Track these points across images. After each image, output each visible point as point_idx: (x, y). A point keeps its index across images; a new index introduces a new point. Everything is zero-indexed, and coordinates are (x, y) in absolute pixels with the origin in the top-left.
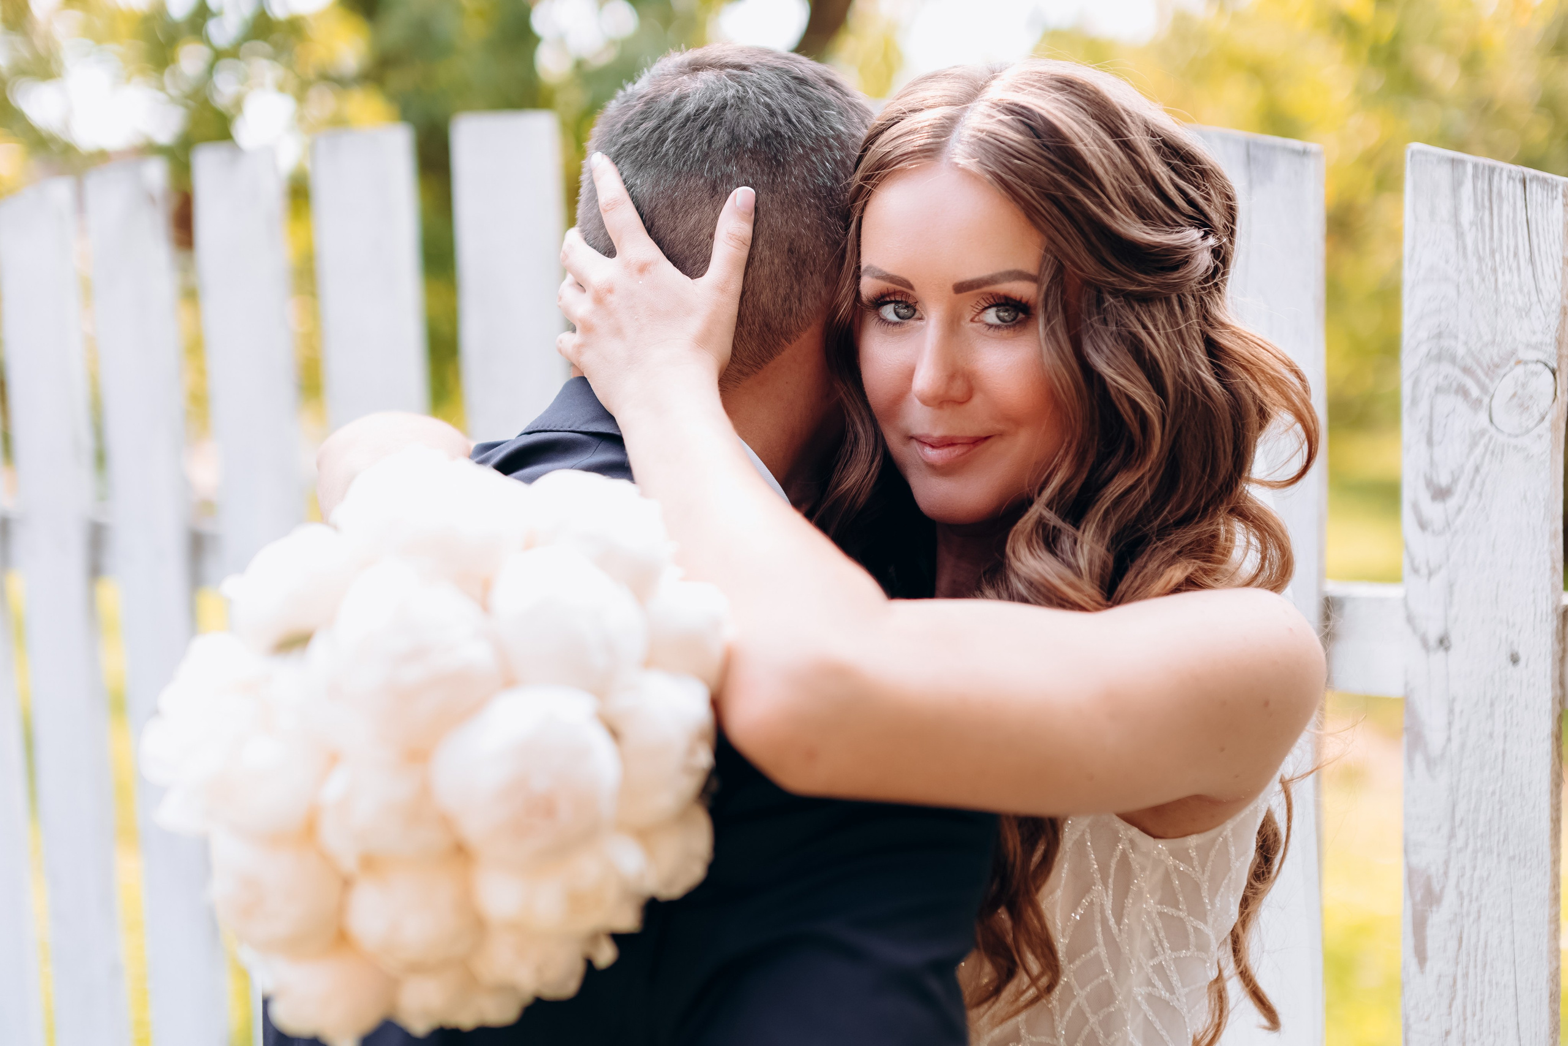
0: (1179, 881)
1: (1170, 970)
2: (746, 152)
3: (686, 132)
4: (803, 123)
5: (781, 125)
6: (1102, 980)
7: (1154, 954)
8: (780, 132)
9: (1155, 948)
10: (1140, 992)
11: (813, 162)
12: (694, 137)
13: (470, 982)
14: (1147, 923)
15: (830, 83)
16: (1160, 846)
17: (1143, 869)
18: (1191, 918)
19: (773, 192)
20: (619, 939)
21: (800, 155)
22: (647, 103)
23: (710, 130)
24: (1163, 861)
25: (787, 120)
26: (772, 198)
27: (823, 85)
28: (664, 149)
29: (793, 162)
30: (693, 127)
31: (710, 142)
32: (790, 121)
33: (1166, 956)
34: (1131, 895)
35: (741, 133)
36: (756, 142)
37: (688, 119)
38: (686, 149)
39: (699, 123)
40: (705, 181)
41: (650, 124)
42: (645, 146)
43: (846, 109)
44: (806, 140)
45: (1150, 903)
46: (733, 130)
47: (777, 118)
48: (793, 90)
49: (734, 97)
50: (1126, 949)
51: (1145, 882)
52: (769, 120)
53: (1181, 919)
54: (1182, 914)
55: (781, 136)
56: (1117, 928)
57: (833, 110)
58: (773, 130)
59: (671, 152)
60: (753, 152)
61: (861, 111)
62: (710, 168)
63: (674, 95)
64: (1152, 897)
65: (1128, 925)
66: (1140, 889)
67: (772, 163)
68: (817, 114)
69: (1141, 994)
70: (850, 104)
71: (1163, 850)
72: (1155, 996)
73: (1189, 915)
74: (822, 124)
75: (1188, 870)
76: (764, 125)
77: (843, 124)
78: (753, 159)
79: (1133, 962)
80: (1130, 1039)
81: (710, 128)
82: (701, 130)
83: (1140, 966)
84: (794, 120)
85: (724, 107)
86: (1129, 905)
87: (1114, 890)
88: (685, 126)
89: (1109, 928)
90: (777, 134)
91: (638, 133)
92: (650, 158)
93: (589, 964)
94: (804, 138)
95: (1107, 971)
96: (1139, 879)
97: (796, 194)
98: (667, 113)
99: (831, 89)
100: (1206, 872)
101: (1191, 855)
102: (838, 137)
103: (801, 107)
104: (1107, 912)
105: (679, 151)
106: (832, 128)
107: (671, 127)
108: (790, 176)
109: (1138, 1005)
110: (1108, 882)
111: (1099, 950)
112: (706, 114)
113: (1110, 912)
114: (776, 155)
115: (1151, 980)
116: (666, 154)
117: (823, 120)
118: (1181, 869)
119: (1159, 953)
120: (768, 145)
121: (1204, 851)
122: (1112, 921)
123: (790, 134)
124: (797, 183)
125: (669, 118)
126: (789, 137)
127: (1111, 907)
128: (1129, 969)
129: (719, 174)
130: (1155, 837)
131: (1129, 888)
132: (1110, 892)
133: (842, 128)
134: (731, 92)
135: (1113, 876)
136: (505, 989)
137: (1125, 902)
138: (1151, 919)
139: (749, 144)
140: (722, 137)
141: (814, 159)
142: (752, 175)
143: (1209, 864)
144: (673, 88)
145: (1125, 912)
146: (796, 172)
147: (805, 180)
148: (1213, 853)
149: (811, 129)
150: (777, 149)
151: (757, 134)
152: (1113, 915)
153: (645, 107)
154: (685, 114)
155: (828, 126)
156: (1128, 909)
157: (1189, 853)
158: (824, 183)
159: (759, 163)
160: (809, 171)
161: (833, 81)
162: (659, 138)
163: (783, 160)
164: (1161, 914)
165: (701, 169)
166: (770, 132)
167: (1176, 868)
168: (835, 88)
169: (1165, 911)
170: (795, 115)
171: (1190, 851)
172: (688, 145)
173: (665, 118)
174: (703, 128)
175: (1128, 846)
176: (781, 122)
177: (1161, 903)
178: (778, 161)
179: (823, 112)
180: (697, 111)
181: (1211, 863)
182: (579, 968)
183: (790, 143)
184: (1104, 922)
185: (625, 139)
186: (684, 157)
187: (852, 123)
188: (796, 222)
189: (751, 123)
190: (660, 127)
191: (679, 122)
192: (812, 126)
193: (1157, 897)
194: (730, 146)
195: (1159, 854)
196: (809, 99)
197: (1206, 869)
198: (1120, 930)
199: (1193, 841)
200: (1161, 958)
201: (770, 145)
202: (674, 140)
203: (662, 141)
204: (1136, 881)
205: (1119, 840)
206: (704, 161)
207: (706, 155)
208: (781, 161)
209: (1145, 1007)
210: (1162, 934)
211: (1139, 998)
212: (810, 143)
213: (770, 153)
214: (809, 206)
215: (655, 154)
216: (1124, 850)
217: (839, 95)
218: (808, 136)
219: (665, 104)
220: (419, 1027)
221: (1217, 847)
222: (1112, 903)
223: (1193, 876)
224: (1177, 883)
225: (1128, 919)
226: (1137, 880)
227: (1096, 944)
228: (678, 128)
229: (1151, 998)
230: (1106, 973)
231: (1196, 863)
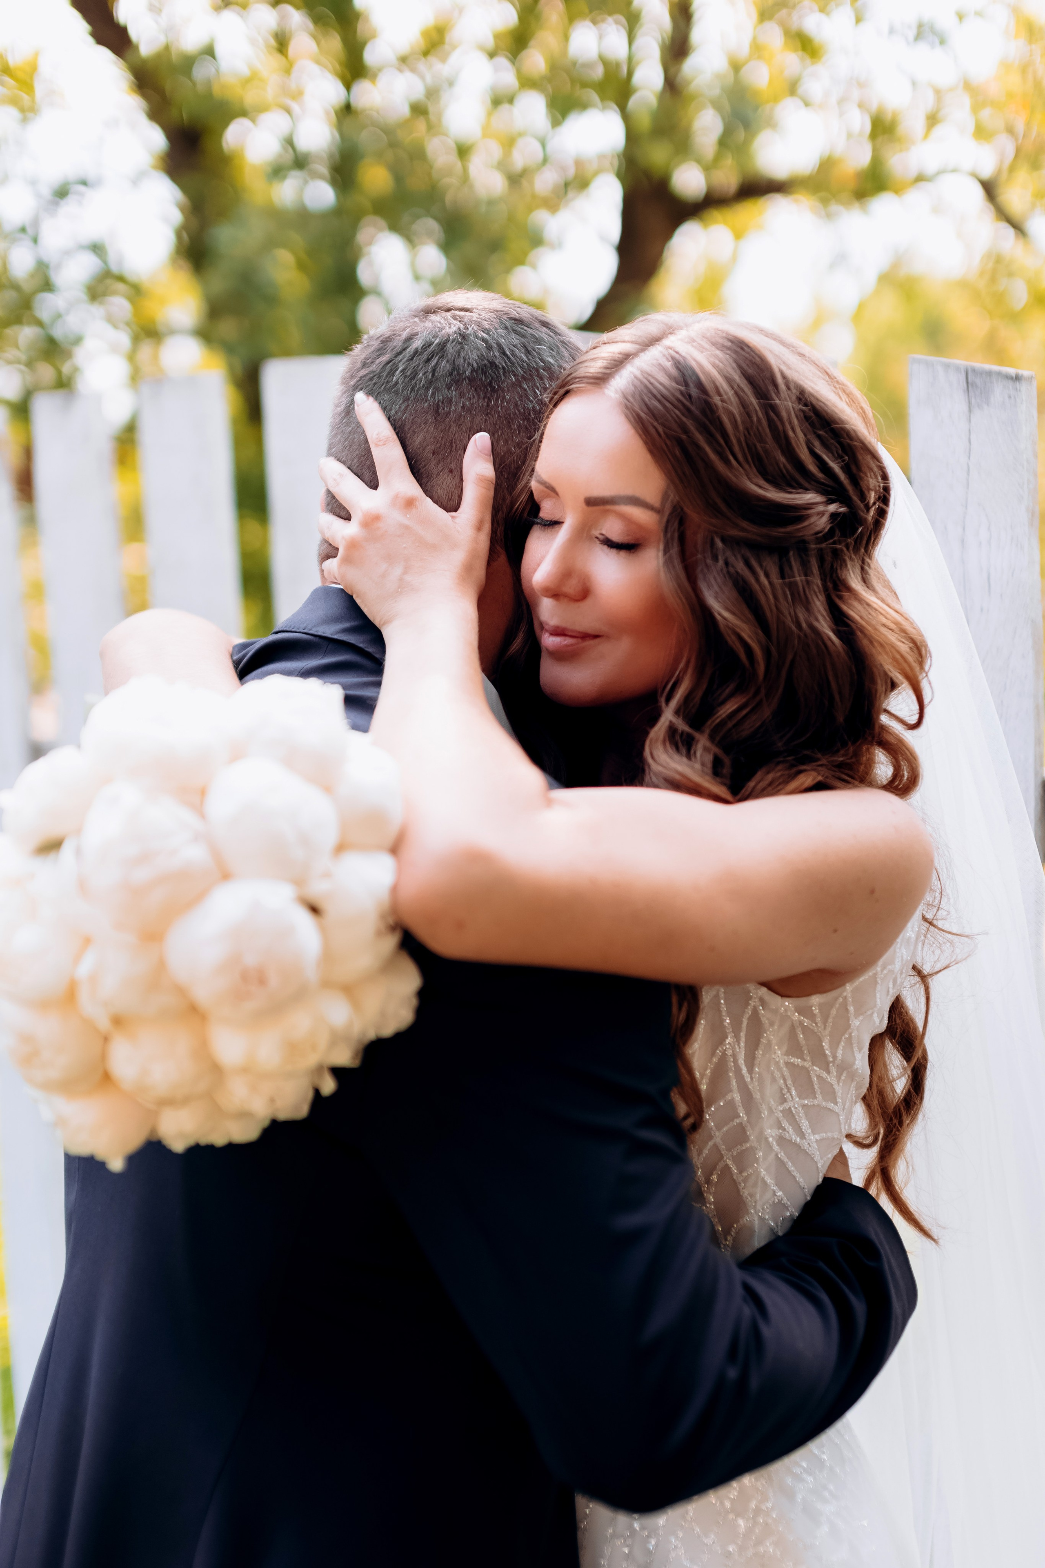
0: (803, 1034)
1: (799, 1116)
2: (465, 379)
3: (414, 364)
4: (516, 355)
5: (496, 357)
6: (737, 1123)
7: (783, 1100)
8: (495, 363)
9: (784, 1095)
10: (771, 1133)
11: (525, 390)
12: (420, 367)
13: (217, 1111)
14: (776, 1071)
15: (545, 324)
16: (787, 1004)
17: (772, 1024)
18: (815, 1068)
19: (487, 414)
20: (337, 1072)
21: (513, 383)
22: (383, 342)
23: (434, 361)
24: (789, 1017)
25: (502, 353)
26: (486, 420)
27: (537, 325)
28: (395, 379)
29: (506, 389)
30: (420, 359)
31: (434, 371)
32: (504, 353)
33: (795, 1102)
34: (761, 1047)
35: (461, 363)
36: (473, 370)
37: (416, 352)
38: (413, 378)
39: (425, 356)
40: (429, 405)
41: (385, 358)
42: (380, 377)
43: (557, 346)
44: (518, 370)
45: (779, 1054)
46: (454, 361)
47: (493, 351)
48: (509, 328)
49: (455, 333)
50: (757, 1096)
51: (773, 1035)
52: (485, 353)
53: (806, 1069)
54: (807, 1064)
55: (496, 366)
56: (750, 1076)
57: (544, 345)
58: (489, 361)
59: (400, 381)
60: (471, 380)
61: (572, 349)
62: (433, 394)
63: (404, 335)
64: (779, 1048)
65: (759, 1073)
66: (769, 1042)
67: (487, 390)
68: (530, 349)
69: (772, 1136)
70: (563, 342)
71: (789, 1007)
72: (785, 1138)
73: (813, 1065)
74: (533, 357)
75: (812, 1025)
76: (481, 357)
77: (552, 357)
78: (470, 385)
79: (764, 1106)
80: (762, 1175)
81: (434, 359)
82: (426, 362)
83: (771, 1111)
84: (508, 353)
85: (448, 340)
86: (760, 1056)
87: (746, 1043)
88: (412, 359)
89: (742, 1076)
90: (492, 364)
91: (373, 367)
92: (383, 387)
93: (317, 1092)
94: (516, 368)
95: (741, 1115)
96: (768, 1033)
97: (507, 416)
98: (398, 349)
99: (544, 329)
100: (827, 1027)
101: (815, 1012)
102: (548, 368)
103: (516, 342)
104: (739, 1062)
105: (407, 380)
106: (543, 361)
107: (401, 360)
108: (502, 402)
109: (770, 1147)
110: (740, 1036)
111: (734, 1096)
112: (431, 348)
113: (743, 1062)
114: (491, 382)
115: (781, 1124)
116: (397, 383)
117: (535, 354)
118: (806, 1024)
119: (788, 1100)
120: (484, 373)
121: (825, 1010)
122: (744, 1071)
123: (504, 365)
124: (509, 407)
125: (400, 353)
126: (503, 368)
127: (743, 1058)
128: (760, 1113)
129: (441, 398)
130: (782, 996)
131: (760, 1041)
132: (742, 1044)
133: (551, 360)
134: (454, 329)
135: (745, 1030)
136: (244, 1115)
137: (755, 1054)
138: (780, 1069)
139: (467, 373)
140: (444, 366)
141: (525, 386)
142: (469, 399)
143: (830, 1020)
144: (404, 330)
145: (755, 1062)
146: (508, 397)
147: (516, 405)
148: (834, 1012)
149: (523, 361)
150: (493, 379)
151: (475, 364)
152: (746, 1065)
153: (381, 345)
154: (413, 350)
155: (539, 358)
156: (758, 1059)
157: (812, 1010)
158: (534, 407)
159: (476, 390)
160: (520, 396)
161: (547, 323)
162: (391, 370)
163: (498, 386)
164: (787, 1064)
165: (426, 396)
166: (486, 362)
167: (801, 1023)
168: (549, 328)
169: (792, 1061)
170: (510, 349)
171: (814, 1008)
172: (415, 374)
173: (397, 353)
174: (428, 360)
175: (757, 1003)
176: (497, 354)
177: (787, 1054)
178: (493, 389)
179: (535, 347)
180: (423, 346)
181: (832, 1020)
182: (310, 1095)
183: (504, 373)
184: (738, 1070)
185: (364, 372)
186: (411, 385)
187: (562, 357)
188: (506, 442)
189: (470, 354)
190: (392, 360)
191: (408, 356)
192: (525, 358)
193: (785, 1048)
194: (451, 374)
195: (786, 1010)
196: (523, 336)
197: (827, 1025)
198: (752, 1078)
199: (816, 1000)
200: (791, 1104)
201: (486, 373)
202: (403, 371)
203: (392, 373)
204: (765, 1035)
205: (751, 998)
206: (427, 389)
207: (430, 383)
208: (495, 387)
209: (776, 1148)
210: (789, 1082)
211: (771, 1139)
212: (522, 372)
213: (486, 381)
214: (519, 426)
215: (388, 382)
216: (755, 1007)
217: (552, 334)
218: (520, 366)
219: (398, 343)
220: (178, 1146)
221: (837, 1006)
222: (745, 1054)
223: (816, 1031)
224: (801, 1036)
225: (758, 1069)
226: (766, 1033)
227: (731, 1091)
228: (407, 361)
229: (782, 1141)
230: (740, 1116)
231: (818, 1019)
